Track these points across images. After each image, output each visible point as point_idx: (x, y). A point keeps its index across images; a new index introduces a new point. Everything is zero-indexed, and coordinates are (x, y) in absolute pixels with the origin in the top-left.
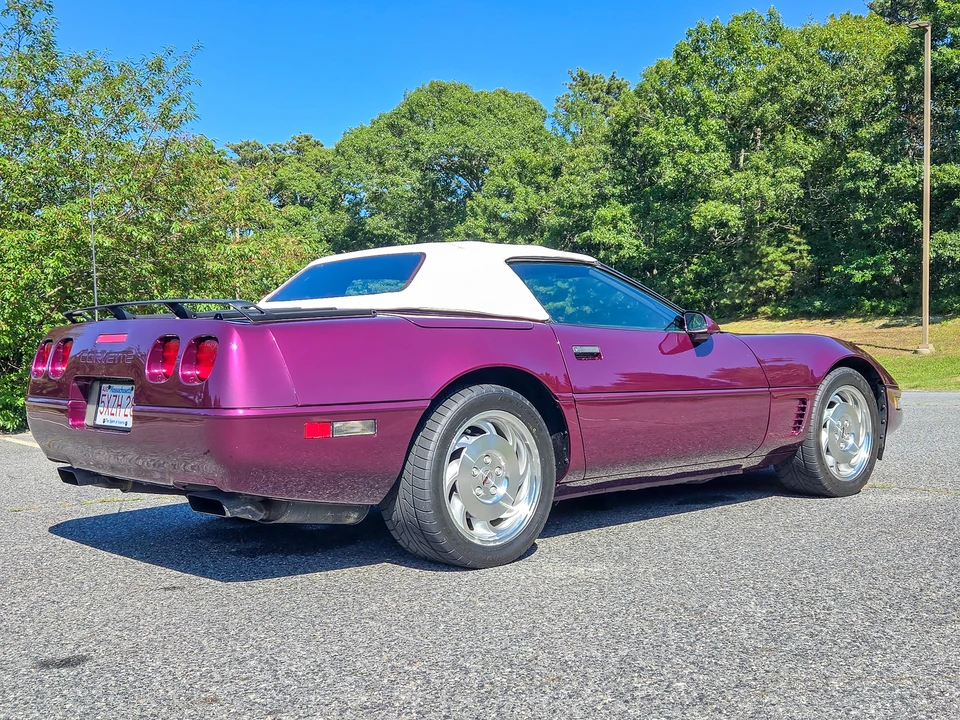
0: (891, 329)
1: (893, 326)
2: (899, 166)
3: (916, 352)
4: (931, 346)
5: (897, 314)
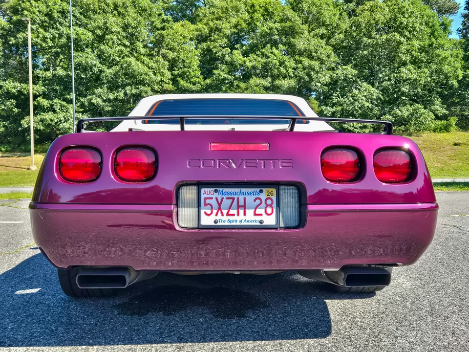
0: (3, 158)
1: (6, 157)
2: (7, 82)
3: (28, 169)
4: (35, 166)
5: (6, 151)
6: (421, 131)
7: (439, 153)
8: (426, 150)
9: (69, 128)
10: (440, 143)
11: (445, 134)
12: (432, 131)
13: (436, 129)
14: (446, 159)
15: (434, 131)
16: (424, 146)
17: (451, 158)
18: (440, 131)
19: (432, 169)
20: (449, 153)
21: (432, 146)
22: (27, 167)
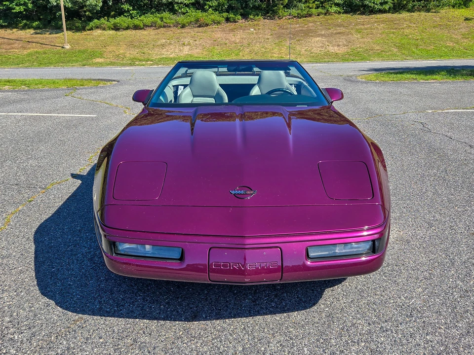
0: (37, 36)
1: (38, 33)
3: (63, 47)
4: (69, 45)
6: (441, 7)
7: (453, 31)
8: (442, 27)
9: (96, 5)
10: (456, 19)
11: (463, 10)
12: (451, 7)
13: (456, 4)
14: (459, 37)
15: (453, 7)
16: (440, 24)
17: (464, 37)
18: (459, 6)
19: (444, 48)
20: (463, 30)
21: (449, 23)
22: (60, 45)
